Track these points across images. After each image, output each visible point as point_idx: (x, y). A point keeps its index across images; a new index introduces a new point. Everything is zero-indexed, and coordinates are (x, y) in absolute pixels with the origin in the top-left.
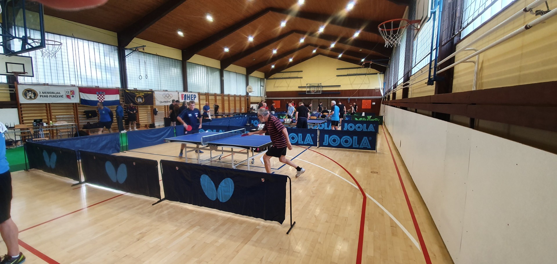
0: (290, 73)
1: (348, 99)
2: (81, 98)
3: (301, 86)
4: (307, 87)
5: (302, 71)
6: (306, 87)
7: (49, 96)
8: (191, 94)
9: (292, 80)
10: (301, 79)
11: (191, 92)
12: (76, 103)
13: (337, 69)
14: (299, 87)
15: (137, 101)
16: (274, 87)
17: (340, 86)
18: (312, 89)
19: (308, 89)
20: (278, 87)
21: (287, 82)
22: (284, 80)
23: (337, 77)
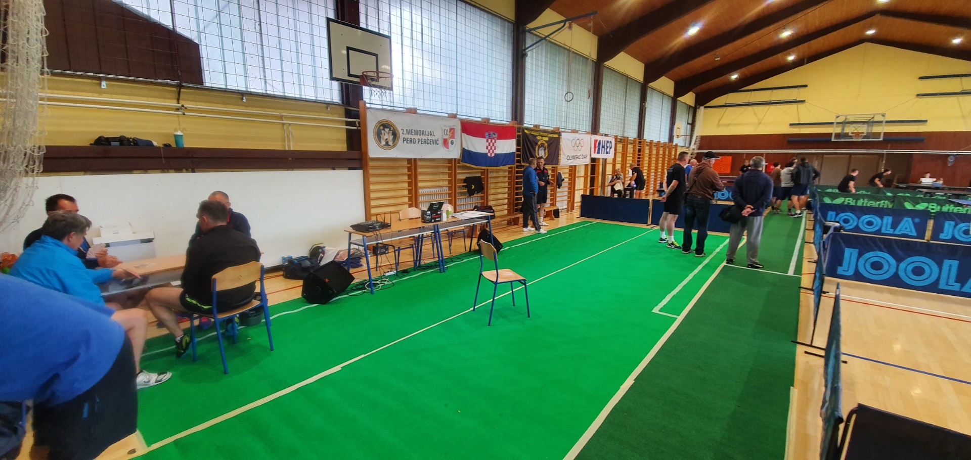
0: (769, 91)
1: (948, 155)
2: (465, 146)
3: (797, 122)
4: (838, 123)
5: (806, 86)
6: (832, 123)
7: (417, 141)
8: (606, 139)
9: (772, 107)
10: (800, 106)
11: (606, 135)
12: (455, 159)
13: (921, 78)
14: (791, 125)
15: (538, 154)
16: (719, 125)
17: (926, 121)
18: (849, 130)
19: (838, 130)
20: (729, 125)
21: (755, 114)
22: (750, 108)
23: (918, 99)
